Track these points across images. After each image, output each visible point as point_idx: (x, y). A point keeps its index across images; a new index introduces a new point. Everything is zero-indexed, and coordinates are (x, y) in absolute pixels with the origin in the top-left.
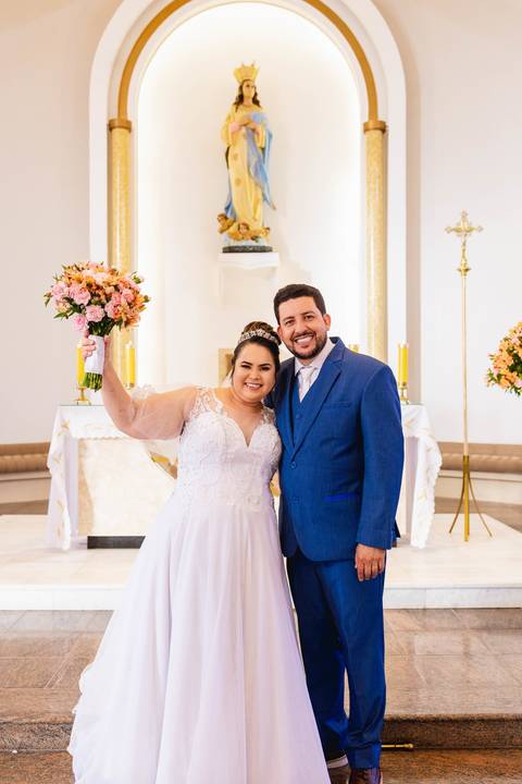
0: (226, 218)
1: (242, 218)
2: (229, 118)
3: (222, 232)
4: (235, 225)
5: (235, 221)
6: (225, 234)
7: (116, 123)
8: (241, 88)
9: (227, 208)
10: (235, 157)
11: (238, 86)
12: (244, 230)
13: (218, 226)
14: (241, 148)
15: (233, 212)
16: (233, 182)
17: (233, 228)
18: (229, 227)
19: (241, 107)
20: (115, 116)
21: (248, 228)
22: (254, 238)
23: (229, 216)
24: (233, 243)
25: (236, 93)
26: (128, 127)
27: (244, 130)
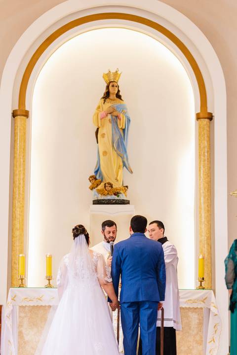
0: (96, 179)
1: (107, 180)
2: (99, 107)
3: (92, 189)
4: (102, 184)
5: (101, 182)
6: (95, 190)
7: (19, 113)
8: (108, 87)
9: (96, 172)
10: (103, 135)
11: (106, 85)
12: (109, 188)
13: (90, 184)
14: (107, 129)
15: (101, 175)
16: (101, 154)
17: (101, 187)
18: (98, 185)
19: (107, 100)
20: (17, 108)
21: (111, 186)
22: (116, 194)
23: (97, 177)
24: (101, 197)
25: (104, 90)
26: (26, 114)
27: (109, 117)
